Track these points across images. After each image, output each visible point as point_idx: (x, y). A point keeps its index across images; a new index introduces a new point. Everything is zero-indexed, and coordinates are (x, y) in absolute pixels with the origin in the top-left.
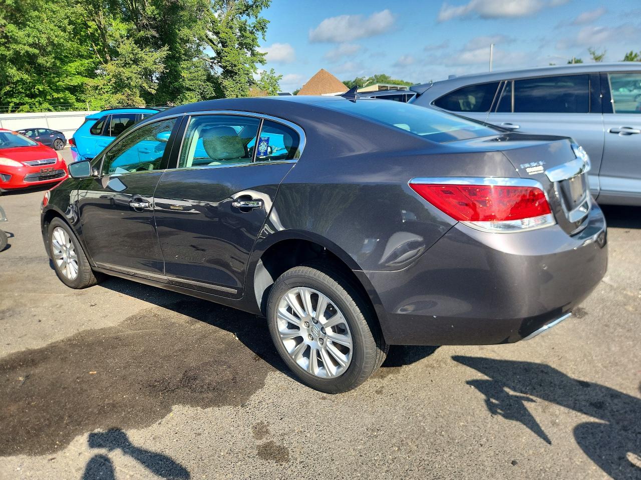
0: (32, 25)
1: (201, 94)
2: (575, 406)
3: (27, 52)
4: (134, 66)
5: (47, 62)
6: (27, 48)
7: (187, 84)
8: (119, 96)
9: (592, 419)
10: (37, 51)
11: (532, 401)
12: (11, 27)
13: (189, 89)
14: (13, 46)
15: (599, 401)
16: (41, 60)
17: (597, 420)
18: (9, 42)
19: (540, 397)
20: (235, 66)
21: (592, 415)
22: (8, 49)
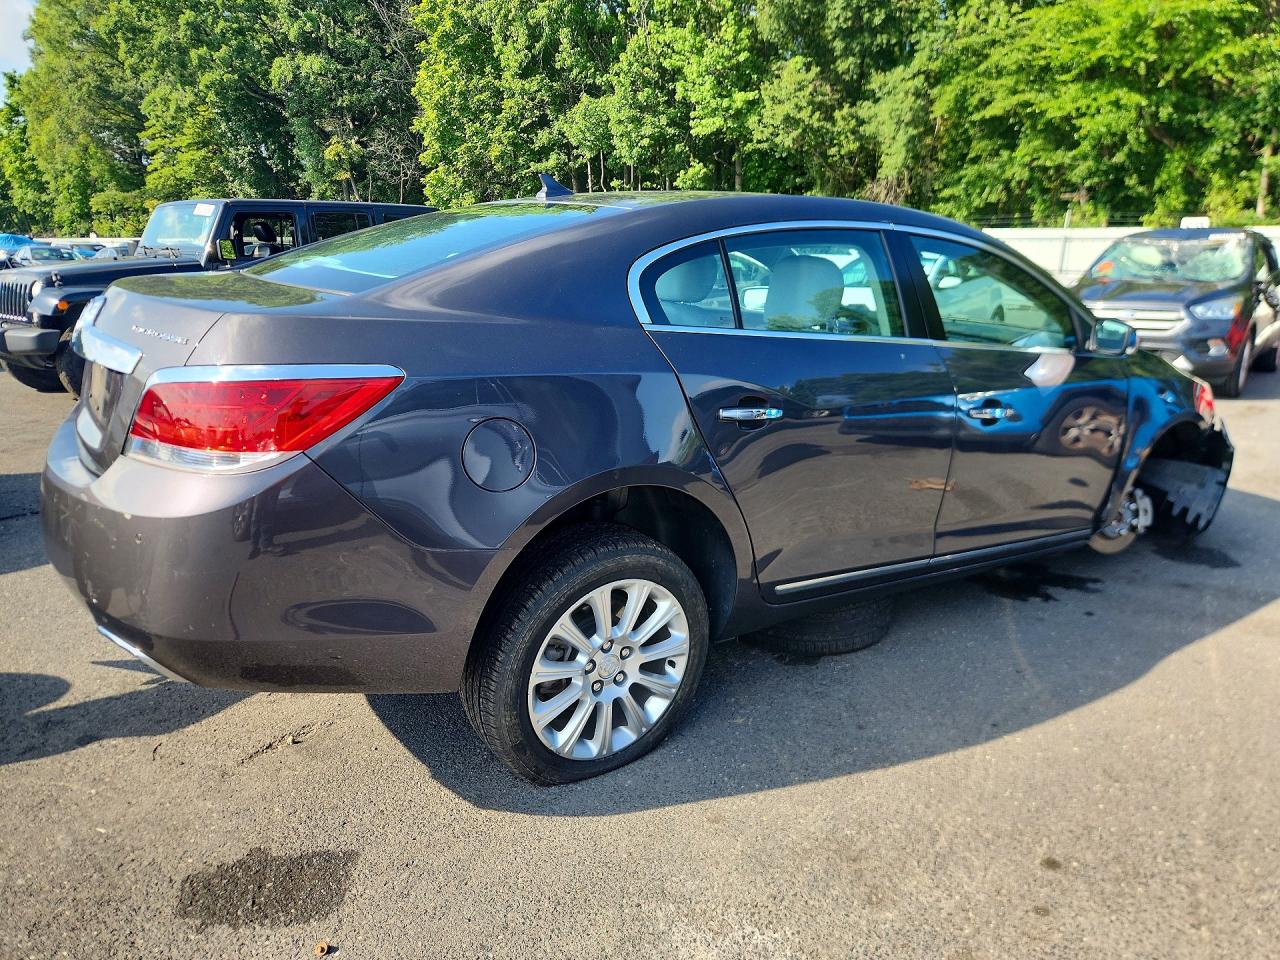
2: (83, 709)
9: (52, 706)
11: (147, 683)
15: (52, 731)
17: (44, 708)
19: (140, 692)
21: (54, 711)
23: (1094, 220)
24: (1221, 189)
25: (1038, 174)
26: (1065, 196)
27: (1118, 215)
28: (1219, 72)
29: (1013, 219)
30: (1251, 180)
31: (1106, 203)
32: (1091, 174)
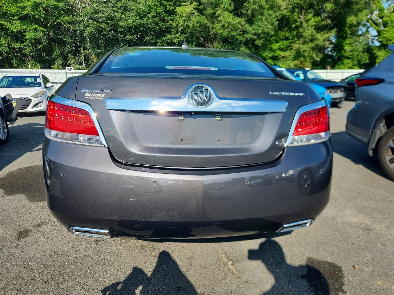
0: (257, 24)
1: (358, 61)
3: (251, 38)
4: (310, 44)
5: (259, 43)
6: (251, 36)
7: (347, 54)
8: (296, 62)
10: (256, 37)
12: (247, 26)
13: (348, 58)
14: (246, 36)
16: (257, 42)
18: (244, 33)
20: (390, 40)
22: (243, 37)
23: (36, 66)
24: (72, 59)
25: (12, 50)
26: (24, 58)
27: (43, 66)
28: (65, 24)
29: (6, 65)
30: (80, 57)
31: (38, 61)
32: (32, 52)
